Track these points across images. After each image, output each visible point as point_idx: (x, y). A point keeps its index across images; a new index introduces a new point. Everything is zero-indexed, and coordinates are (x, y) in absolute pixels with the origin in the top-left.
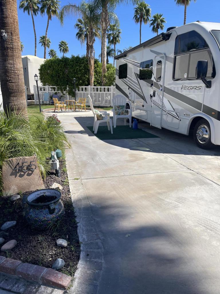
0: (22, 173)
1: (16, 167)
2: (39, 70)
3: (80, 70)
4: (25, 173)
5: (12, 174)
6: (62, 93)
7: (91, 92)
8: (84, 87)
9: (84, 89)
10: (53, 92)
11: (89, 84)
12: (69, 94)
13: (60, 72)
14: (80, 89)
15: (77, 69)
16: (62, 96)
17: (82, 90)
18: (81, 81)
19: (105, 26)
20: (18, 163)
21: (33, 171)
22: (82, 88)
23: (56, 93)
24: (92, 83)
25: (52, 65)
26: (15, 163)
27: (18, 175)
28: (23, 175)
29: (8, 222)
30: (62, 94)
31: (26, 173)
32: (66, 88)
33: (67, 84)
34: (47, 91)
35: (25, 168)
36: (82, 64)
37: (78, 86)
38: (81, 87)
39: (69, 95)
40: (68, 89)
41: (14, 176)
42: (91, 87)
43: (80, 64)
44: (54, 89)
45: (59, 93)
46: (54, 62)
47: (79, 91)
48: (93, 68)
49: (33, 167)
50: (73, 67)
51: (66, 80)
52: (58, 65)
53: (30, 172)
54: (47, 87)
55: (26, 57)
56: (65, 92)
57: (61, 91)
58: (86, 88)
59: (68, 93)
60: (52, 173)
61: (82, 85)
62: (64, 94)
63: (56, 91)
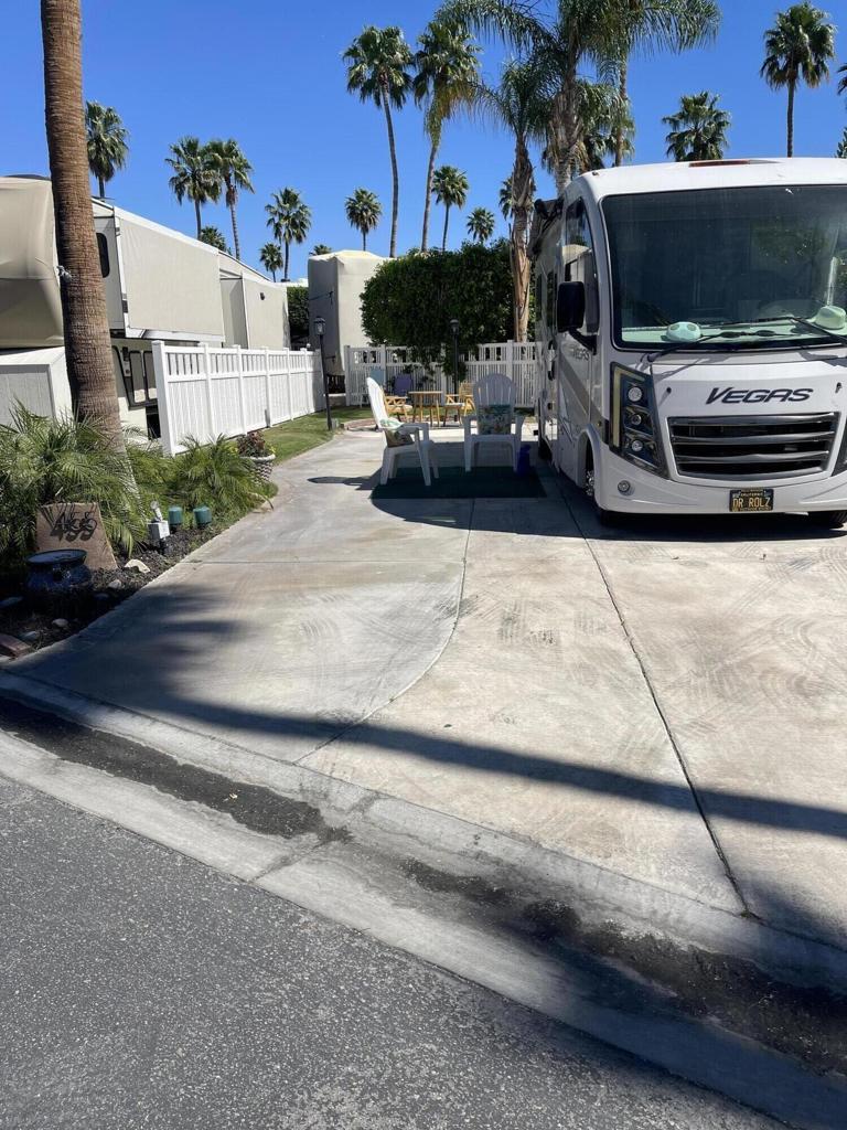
0: (73, 534)
1: (59, 521)
2: (362, 296)
3: (481, 291)
4: (77, 533)
5: (54, 533)
6: (427, 367)
7: (516, 362)
8: (493, 346)
9: (493, 354)
10: (401, 364)
11: (511, 334)
12: (447, 371)
13: (421, 301)
14: (482, 355)
15: (472, 286)
16: (425, 379)
17: (488, 357)
18: (482, 327)
19: (564, 137)
20: (63, 514)
21: (92, 532)
22: (487, 350)
23: (408, 370)
24: (520, 330)
25: (396, 279)
26: (56, 514)
27: (65, 535)
28: (75, 538)
29: (10, 599)
30: (424, 372)
31: (80, 535)
32: (439, 352)
33: (441, 339)
34: (382, 364)
35: (77, 524)
36: (488, 269)
37: (474, 342)
38: (483, 347)
39: (446, 374)
40: (443, 353)
41: (57, 538)
42: (519, 345)
43: (481, 272)
44: (402, 354)
45: (416, 367)
46: (402, 270)
47: (477, 359)
48: (526, 280)
49: (92, 523)
50: (458, 280)
51: (441, 327)
52: (415, 279)
53: (87, 533)
54: (381, 349)
55: (335, 258)
56: (433, 365)
57: (423, 362)
58: (499, 349)
59: (442, 369)
60: (152, 548)
61: (487, 338)
62: (432, 373)
63: (408, 364)
